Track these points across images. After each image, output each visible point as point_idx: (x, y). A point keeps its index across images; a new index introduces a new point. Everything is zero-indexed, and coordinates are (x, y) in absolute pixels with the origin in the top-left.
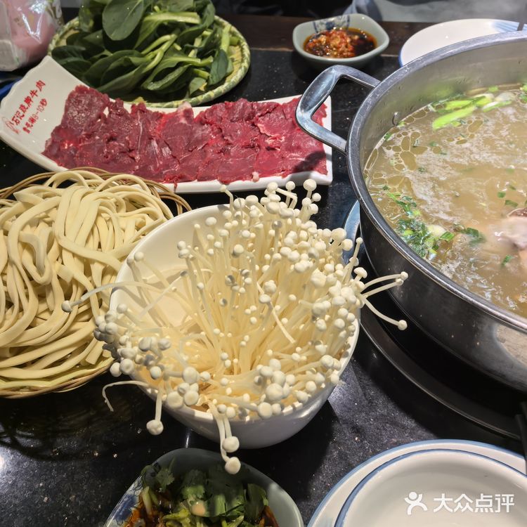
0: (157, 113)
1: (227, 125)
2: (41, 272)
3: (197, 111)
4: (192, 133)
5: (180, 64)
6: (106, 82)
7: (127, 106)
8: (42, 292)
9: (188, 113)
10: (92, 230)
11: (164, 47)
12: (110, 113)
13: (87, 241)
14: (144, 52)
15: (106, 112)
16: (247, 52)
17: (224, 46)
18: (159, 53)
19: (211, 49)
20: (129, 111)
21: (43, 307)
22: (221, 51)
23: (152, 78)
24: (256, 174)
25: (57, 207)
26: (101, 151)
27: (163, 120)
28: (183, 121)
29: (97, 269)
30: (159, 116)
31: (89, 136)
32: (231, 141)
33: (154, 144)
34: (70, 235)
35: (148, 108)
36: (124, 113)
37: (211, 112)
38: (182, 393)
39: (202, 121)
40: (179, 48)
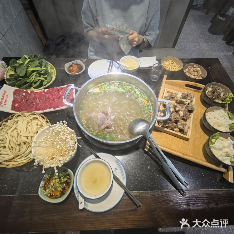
0: (36, 92)
1: (53, 93)
2: (18, 142)
3: (46, 90)
4: (46, 96)
5: (39, 80)
6: (22, 86)
7: (29, 91)
8: (19, 145)
9: (44, 91)
10: (27, 129)
11: (34, 76)
12: (25, 94)
13: (26, 132)
14: (29, 78)
15: (24, 94)
16: (55, 71)
17: (50, 71)
18: (34, 77)
19: (46, 73)
20: (30, 92)
21: (20, 147)
22: (49, 73)
23: (33, 83)
24: (60, 107)
25: (17, 126)
26: (25, 104)
27: (38, 93)
28: (43, 93)
29: (29, 138)
30: (37, 93)
31: (22, 101)
32: (55, 97)
33: (38, 100)
34: (22, 132)
35: (34, 91)
36: (28, 93)
37: (49, 90)
38: (47, 166)
39: (47, 93)
40: (38, 75)
